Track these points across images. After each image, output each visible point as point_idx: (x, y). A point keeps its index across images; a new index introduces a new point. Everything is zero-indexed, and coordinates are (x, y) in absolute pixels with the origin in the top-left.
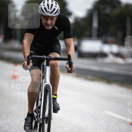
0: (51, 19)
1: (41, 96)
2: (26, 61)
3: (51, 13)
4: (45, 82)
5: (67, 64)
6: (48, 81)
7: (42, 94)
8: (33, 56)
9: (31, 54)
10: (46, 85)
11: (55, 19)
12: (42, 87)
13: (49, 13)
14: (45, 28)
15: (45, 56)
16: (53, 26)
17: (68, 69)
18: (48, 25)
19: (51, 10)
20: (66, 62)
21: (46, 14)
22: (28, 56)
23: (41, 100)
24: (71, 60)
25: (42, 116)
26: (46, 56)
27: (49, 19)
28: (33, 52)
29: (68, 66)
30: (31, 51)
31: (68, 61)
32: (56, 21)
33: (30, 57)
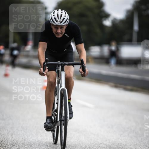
0: (61, 28)
1: (58, 100)
2: (42, 67)
3: (61, 23)
4: (61, 87)
5: (80, 68)
6: (64, 86)
7: (58, 98)
8: (48, 63)
9: (46, 61)
10: (62, 89)
11: (65, 28)
12: (58, 91)
13: (58, 22)
14: (56, 37)
15: (59, 62)
16: (63, 34)
17: (81, 73)
18: (58, 34)
19: (60, 20)
20: (79, 66)
21: (56, 24)
22: (44, 63)
23: (57, 103)
24: (83, 64)
25: (59, 119)
26: (61, 62)
27: (59, 28)
28: (48, 59)
29: (81, 70)
30: (47, 58)
31: (81, 66)
32: (66, 29)
33: (46, 64)
